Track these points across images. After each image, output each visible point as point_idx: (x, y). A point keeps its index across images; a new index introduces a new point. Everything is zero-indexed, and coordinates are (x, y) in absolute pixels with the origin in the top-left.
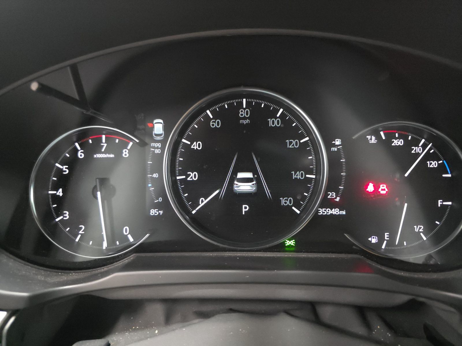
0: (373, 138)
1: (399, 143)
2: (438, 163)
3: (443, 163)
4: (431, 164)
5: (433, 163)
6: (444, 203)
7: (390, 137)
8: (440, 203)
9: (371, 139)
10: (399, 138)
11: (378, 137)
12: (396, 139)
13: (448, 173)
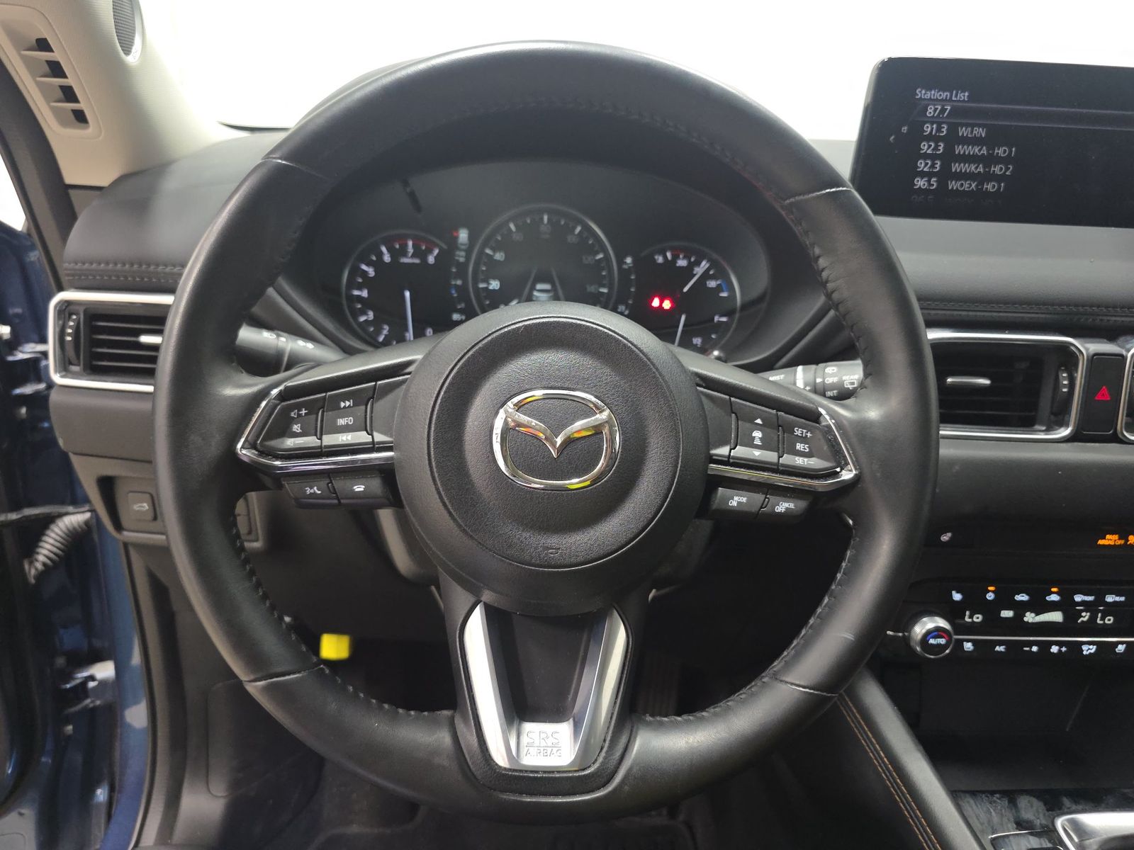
0: (661, 258)
2: (716, 284)
3: (724, 282)
4: (710, 284)
5: (713, 283)
7: (675, 257)
9: (658, 260)
10: (684, 258)
11: (665, 258)
12: (680, 260)
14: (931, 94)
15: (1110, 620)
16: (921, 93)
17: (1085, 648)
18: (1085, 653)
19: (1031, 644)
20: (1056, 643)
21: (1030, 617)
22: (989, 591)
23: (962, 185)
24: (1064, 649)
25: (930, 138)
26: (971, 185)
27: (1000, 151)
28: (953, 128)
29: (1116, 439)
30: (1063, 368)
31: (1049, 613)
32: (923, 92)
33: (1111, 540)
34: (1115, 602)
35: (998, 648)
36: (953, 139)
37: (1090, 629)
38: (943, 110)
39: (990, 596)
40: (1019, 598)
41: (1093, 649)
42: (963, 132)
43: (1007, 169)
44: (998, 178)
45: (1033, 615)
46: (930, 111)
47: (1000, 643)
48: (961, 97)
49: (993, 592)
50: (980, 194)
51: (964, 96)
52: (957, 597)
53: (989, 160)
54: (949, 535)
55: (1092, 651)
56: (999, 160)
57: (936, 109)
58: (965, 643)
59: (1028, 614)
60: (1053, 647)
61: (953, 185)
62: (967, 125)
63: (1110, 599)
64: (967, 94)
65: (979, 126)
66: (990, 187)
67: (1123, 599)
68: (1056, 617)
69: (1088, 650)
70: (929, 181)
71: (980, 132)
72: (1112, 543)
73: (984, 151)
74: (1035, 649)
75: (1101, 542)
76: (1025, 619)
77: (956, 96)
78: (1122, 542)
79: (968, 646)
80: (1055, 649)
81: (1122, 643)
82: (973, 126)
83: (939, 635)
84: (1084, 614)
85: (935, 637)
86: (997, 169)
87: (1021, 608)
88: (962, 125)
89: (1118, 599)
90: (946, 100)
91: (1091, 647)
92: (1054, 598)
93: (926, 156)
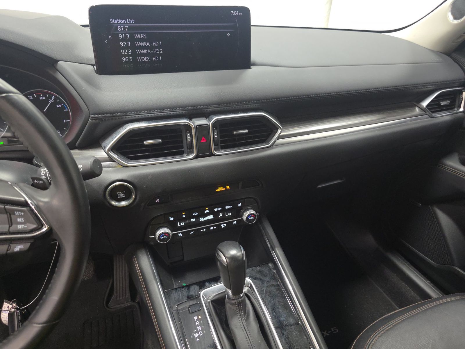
0: (31, 97)
1: (43, 98)
2: (61, 106)
3: (63, 105)
4: (58, 106)
5: (59, 106)
6: (67, 121)
7: (38, 96)
8: (65, 121)
9: (30, 97)
10: (43, 96)
11: (33, 96)
12: (41, 97)
13: (66, 109)
14: (117, 21)
15: (230, 214)
16: (112, 21)
17: (222, 225)
18: (222, 227)
19: (203, 229)
20: (212, 226)
21: (201, 219)
22: (183, 214)
23: (143, 59)
24: (215, 228)
25: (123, 40)
26: (147, 59)
27: (155, 44)
28: (132, 35)
29: (212, 155)
30: (188, 132)
31: (208, 216)
32: (113, 20)
33: (220, 189)
34: (229, 208)
35: (191, 233)
36: (133, 40)
37: (224, 219)
38: (125, 28)
39: (184, 216)
40: (194, 214)
41: (225, 225)
42: (136, 36)
43: (160, 51)
44: (158, 55)
45: (203, 218)
46: (119, 28)
47: (192, 231)
48: (131, 22)
49: (184, 214)
50: (152, 62)
51: (132, 21)
52: (172, 219)
53: (152, 48)
54: (159, 200)
55: (225, 226)
56: (156, 47)
57: (121, 28)
58: (179, 234)
59: (201, 218)
60: (211, 228)
61: (139, 59)
62: (138, 34)
63: (227, 207)
64: (133, 20)
65: (143, 33)
66: (155, 58)
67: (231, 207)
68: (211, 217)
69: (223, 226)
70: (129, 58)
71: (144, 36)
72: (221, 190)
73: (148, 44)
74: (204, 230)
75: (217, 190)
76: (200, 220)
77: (129, 22)
78: (224, 189)
79: (180, 235)
80: (212, 228)
81: (235, 221)
82: (140, 34)
83: (164, 235)
84: (220, 214)
85: (163, 236)
86: (156, 51)
87: (197, 217)
88: (136, 34)
89: (230, 207)
90: (125, 23)
91: (224, 225)
92: (207, 211)
93: (124, 48)
